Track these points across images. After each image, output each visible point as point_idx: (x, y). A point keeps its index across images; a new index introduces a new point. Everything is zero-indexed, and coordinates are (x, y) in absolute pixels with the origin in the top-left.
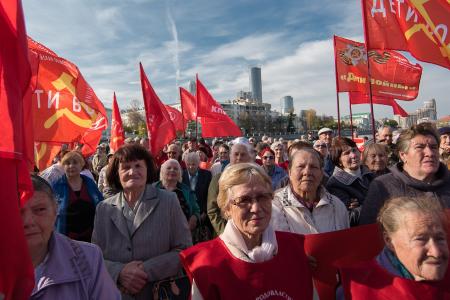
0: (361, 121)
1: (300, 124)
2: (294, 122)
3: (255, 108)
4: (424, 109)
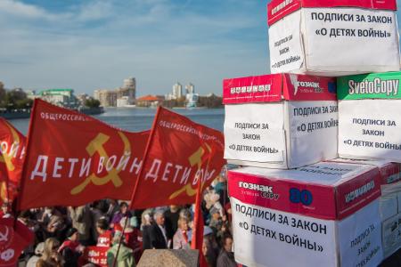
0: (61, 99)
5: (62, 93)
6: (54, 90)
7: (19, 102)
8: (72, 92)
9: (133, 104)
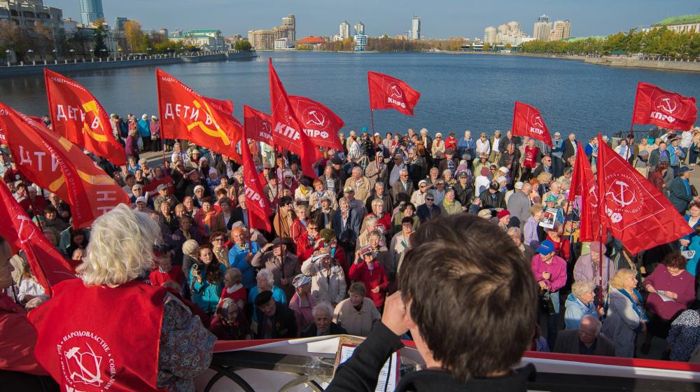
0: (207, 41)
1: (116, 44)
2: (107, 42)
3: (28, 13)
4: (283, 27)
5: (207, 34)
6: (198, 32)
7: (158, 46)
8: (218, 33)
9: (293, 47)
